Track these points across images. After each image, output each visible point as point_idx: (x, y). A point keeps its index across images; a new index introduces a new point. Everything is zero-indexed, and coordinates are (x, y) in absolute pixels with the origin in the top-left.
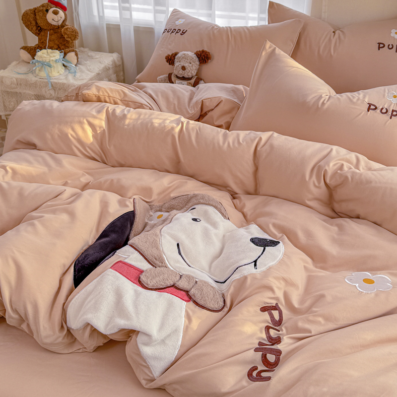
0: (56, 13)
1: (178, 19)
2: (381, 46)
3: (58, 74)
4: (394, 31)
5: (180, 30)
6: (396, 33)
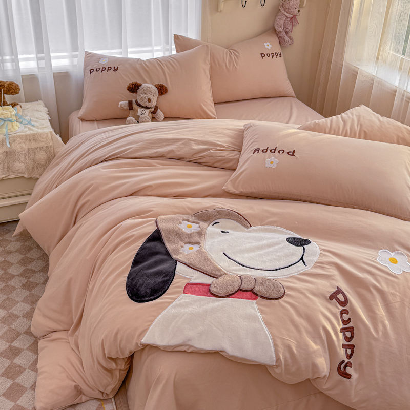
1: (99, 59)
2: (263, 55)
4: (265, 44)
5: (111, 68)
6: (268, 45)
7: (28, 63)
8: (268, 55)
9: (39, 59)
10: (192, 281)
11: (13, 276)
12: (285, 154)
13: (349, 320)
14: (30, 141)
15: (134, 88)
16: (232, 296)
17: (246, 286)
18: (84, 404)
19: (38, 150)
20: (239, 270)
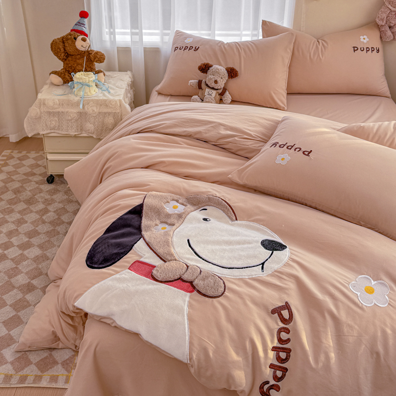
0: (84, 40)
1: (186, 38)
2: (355, 49)
3: (94, 93)
4: (362, 37)
5: (192, 47)
6: (364, 39)
7: (123, 37)
8: (362, 49)
9: (132, 34)
10: (142, 260)
11: (63, 222)
12: (301, 152)
13: (288, 340)
14: (101, 105)
15: (205, 68)
16: (170, 283)
17: (186, 277)
18: (60, 350)
19: (107, 114)
20: (192, 260)
